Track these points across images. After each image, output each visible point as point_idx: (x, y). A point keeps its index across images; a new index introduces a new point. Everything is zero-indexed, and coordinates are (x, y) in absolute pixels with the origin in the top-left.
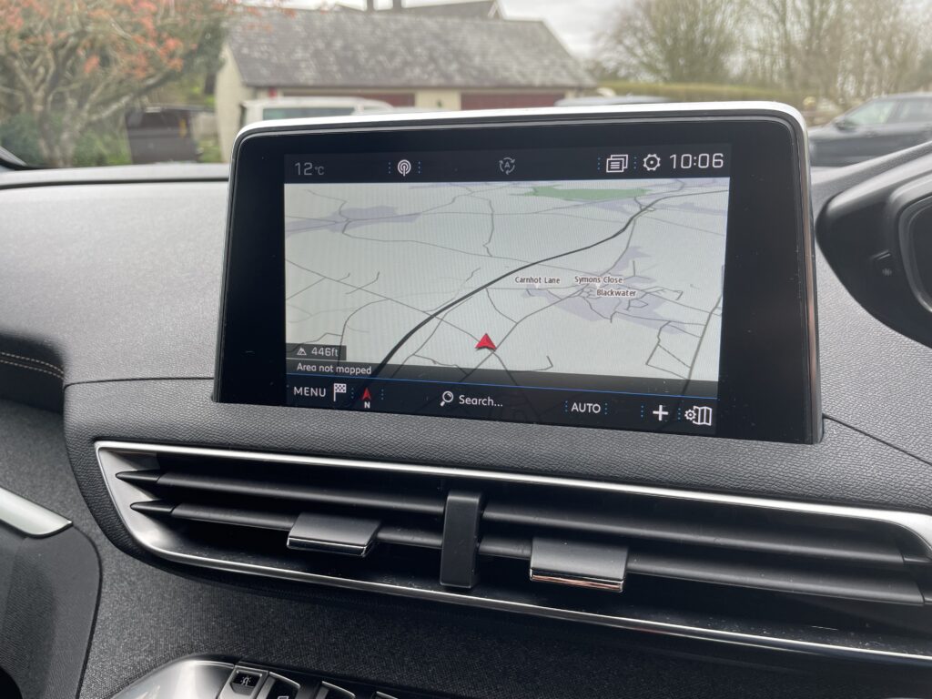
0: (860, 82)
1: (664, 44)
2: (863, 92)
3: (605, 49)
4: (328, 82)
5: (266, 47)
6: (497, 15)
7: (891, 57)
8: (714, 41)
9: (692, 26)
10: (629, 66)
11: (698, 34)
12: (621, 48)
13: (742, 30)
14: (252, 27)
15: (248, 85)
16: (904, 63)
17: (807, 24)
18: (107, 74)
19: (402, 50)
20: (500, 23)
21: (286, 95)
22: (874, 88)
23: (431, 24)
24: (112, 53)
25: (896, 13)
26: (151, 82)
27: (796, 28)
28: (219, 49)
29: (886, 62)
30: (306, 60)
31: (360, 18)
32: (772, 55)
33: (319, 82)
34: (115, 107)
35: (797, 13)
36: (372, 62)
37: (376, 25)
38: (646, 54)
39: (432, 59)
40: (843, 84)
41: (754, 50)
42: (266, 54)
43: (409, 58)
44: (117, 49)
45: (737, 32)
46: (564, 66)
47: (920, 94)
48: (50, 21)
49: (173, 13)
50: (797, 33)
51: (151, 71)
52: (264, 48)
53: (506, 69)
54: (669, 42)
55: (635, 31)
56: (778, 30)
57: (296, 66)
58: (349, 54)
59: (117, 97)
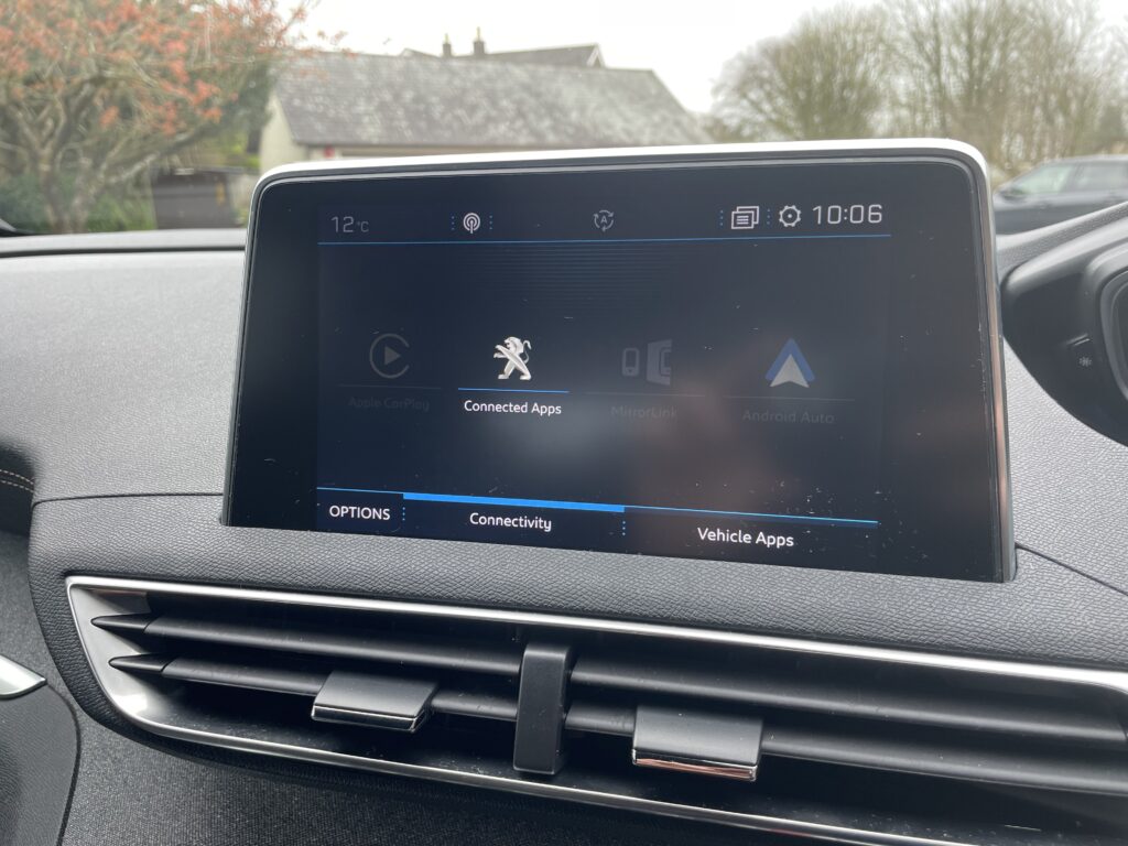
0: (1029, 143)
1: (796, 98)
2: (1033, 155)
3: (725, 104)
4: (395, 139)
5: (321, 98)
6: (598, 63)
7: (1066, 113)
8: (854, 96)
9: (829, 77)
10: (755, 124)
11: (836, 88)
12: (745, 103)
13: (888, 83)
14: (304, 74)
15: (299, 144)
16: (1081, 122)
17: (965, 75)
18: (129, 128)
19: (485, 102)
20: (601, 72)
21: (346, 155)
22: (1046, 150)
23: (519, 73)
24: (136, 104)
25: (1072, 62)
26: (182, 138)
27: (953, 79)
28: (265, 100)
29: (1060, 120)
30: (369, 114)
31: (435, 65)
32: (924, 111)
33: (385, 141)
34: (138, 167)
35: (953, 62)
36: (449, 117)
37: (453, 73)
38: (775, 110)
39: (521, 114)
40: (1009, 146)
41: (902, 106)
42: (322, 107)
43: (494, 113)
44: (141, 98)
45: (882, 86)
46: (678, 124)
47: (1102, 157)
48: (61, 65)
49: (209, 56)
50: (953, 85)
51: (182, 125)
52: (319, 99)
53: (609, 126)
54: (802, 95)
55: (761, 82)
56: (931, 82)
57: (357, 121)
58: (422, 107)
59: (140, 158)
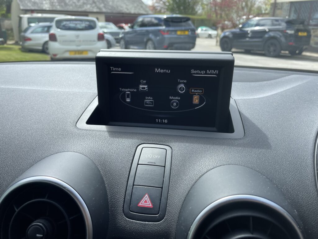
8: (192, 1)
15: (23, 9)
21: (38, 13)
30: (45, 1)
39: (94, 2)
43: (86, 1)
54: (177, 1)
57: (42, 3)
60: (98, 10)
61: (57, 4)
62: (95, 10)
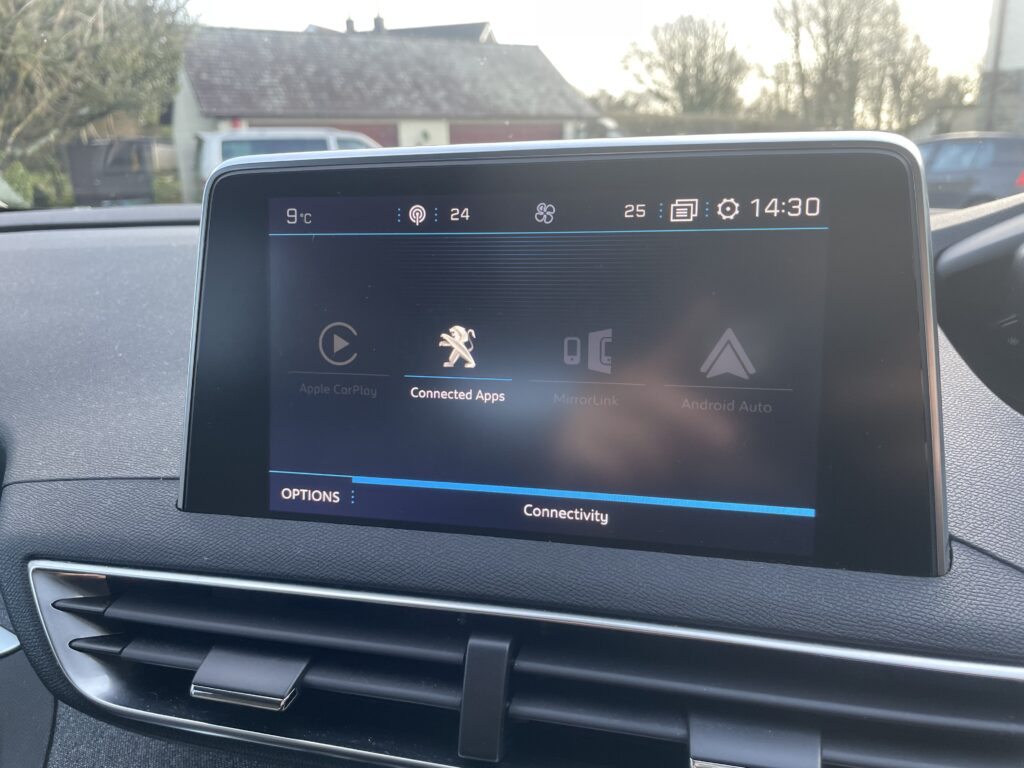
1: (673, 70)
4: (299, 109)
5: (228, 72)
8: (724, 68)
10: (637, 94)
11: (708, 61)
15: (207, 115)
17: (823, 49)
19: (382, 75)
20: (493, 49)
21: (252, 125)
30: (274, 87)
31: (339, 41)
33: (288, 111)
34: (42, 142)
36: (349, 89)
37: (353, 48)
39: (417, 86)
42: (229, 80)
43: (391, 85)
46: (562, 94)
52: (225, 73)
53: (499, 97)
55: (642, 56)
57: (263, 93)
58: (324, 79)
60: (427, 110)
61: (306, 96)
62: (419, 109)
